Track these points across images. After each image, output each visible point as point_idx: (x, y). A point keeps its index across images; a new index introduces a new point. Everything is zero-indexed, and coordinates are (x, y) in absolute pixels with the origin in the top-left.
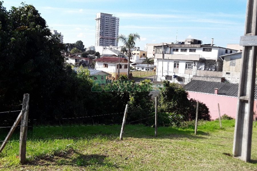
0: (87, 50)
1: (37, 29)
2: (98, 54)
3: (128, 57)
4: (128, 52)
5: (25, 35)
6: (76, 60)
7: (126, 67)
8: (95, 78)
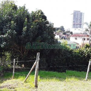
0: (65, 31)
1: (43, 21)
2: (71, 33)
3: (89, 34)
4: (89, 31)
5: (37, 24)
6: (60, 36)
7: (88, 39)
8: (70, 46)
